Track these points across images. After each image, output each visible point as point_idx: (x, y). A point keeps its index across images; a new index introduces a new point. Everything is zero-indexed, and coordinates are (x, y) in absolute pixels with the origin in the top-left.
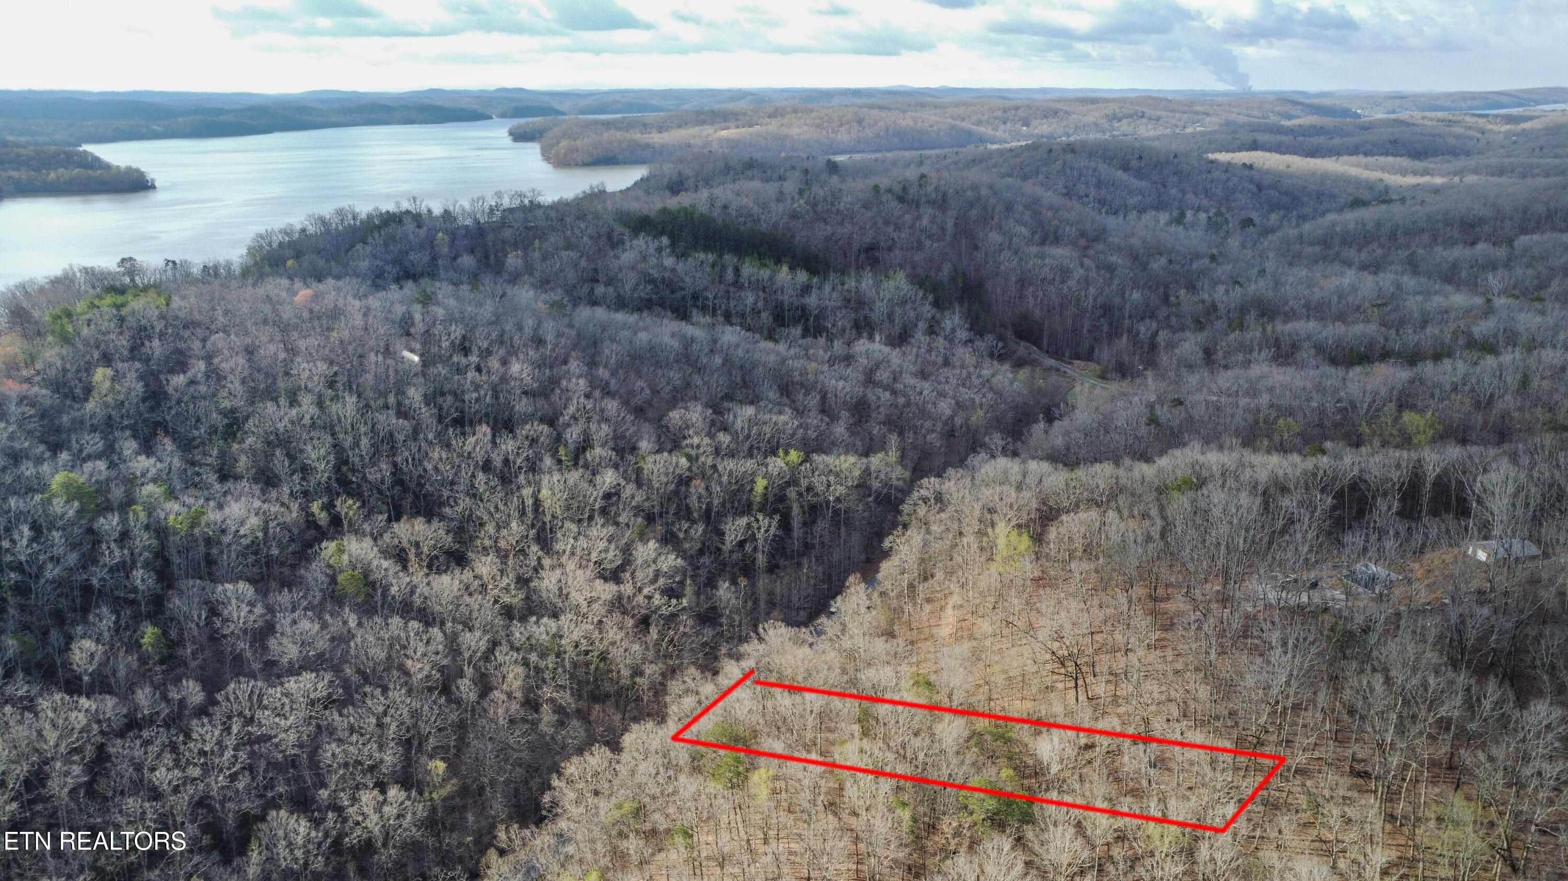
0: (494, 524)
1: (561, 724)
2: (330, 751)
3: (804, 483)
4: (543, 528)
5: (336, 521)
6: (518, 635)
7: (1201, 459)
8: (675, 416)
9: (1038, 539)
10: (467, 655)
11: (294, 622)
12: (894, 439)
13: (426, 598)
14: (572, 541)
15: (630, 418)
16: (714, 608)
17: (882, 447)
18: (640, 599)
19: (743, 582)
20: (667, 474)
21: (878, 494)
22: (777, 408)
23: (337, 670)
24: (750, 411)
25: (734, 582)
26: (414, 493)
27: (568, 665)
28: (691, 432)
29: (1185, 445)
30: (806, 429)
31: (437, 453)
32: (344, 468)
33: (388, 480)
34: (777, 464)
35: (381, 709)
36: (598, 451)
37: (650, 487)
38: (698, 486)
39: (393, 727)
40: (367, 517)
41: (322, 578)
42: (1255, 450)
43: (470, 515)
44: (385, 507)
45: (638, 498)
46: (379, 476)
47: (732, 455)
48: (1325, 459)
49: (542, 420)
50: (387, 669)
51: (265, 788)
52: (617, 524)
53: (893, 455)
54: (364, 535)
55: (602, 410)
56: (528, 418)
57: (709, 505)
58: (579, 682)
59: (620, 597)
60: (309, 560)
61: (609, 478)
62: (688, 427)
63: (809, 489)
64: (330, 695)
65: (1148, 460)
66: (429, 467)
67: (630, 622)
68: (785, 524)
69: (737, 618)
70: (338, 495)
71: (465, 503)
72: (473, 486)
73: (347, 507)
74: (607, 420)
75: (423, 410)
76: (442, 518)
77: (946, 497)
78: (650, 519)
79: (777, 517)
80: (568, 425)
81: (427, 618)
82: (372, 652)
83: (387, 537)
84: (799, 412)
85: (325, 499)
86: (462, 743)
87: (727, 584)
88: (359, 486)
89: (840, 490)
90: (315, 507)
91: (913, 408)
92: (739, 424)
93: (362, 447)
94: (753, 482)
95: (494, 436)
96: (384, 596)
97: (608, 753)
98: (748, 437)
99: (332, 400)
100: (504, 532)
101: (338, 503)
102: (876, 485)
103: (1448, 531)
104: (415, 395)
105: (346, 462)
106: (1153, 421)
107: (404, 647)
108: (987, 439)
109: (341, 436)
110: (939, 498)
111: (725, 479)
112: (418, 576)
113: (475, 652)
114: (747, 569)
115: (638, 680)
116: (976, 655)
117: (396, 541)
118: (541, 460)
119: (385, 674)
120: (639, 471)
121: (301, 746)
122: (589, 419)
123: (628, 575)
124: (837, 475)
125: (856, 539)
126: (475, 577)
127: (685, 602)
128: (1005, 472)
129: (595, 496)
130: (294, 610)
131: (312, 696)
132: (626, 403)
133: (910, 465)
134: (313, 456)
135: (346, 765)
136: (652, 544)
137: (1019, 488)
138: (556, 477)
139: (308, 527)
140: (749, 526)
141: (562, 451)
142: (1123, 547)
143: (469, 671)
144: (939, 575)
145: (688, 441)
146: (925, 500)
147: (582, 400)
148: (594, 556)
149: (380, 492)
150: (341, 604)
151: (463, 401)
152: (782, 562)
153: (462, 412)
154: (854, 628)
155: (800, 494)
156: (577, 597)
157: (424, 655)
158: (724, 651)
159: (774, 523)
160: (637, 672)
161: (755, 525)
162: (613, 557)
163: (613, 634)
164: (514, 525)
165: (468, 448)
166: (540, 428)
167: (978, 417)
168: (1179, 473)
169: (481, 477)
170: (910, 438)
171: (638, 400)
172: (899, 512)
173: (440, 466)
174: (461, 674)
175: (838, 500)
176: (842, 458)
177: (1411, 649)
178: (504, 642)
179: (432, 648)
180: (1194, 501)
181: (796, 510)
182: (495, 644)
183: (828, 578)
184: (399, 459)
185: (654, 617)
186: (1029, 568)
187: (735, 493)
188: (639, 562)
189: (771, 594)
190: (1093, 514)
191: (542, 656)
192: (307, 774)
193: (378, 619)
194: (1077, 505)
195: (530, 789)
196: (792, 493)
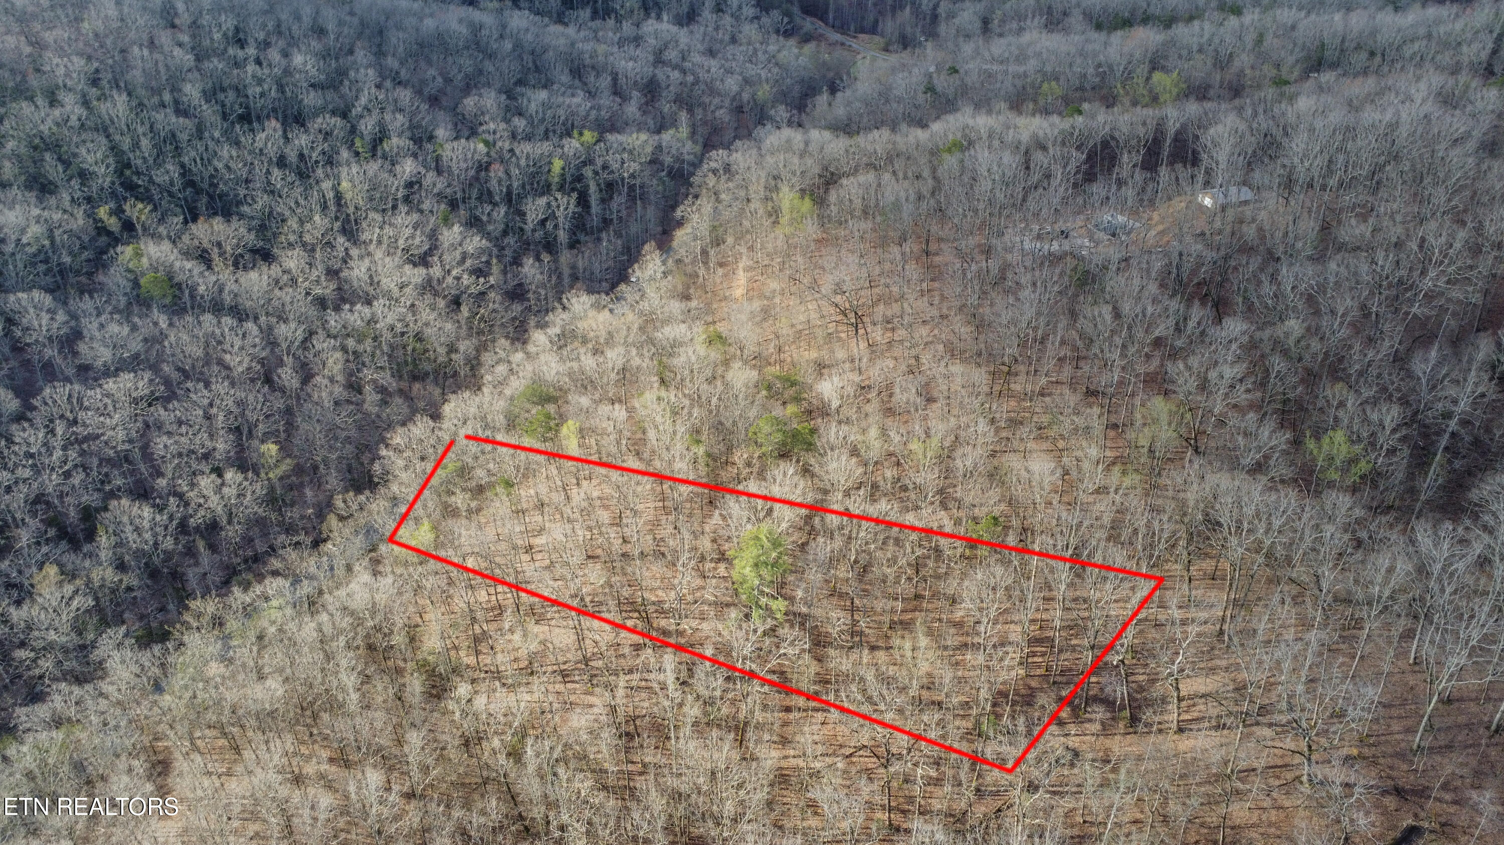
0: (296, 219)
1: (384, 403)
2: (161, 444)
3: (599, 162)
4: (347, 220)
5: (128, 226)
6: (333, 323)
7: (971, 122)
8: (469, 103)
9: (820, 202)
10: (284, 346)
11: (102, 326)
12: (683, 116)
13: (236, 295)
14: (377, 230)
15: (424, 107)
16: (520, 285)
17: (674, 124)
18: (449, 280)
19: (546, 257)
20: (466, 160)
21: (671, 169)
22: (569, 91)
23: (154, 368)
24: (543, 95)
25: (538, 259)
26: (208, 193)
27: (385, 348)
28: (487, 118)
29: (956, 110)
30: (599, 109)
31: (225, 151)
32: (128, 172)
33: (178, 183)
34: (572, 145)
35: (206, 402)
36: (395, 141)
37: (450, 173)
38: (497, 171)
39: (221, 418)
40: (161, 220)
41: (123, 282)
42: (1020, 113)
43: (271, 213)
44: (179, 210)
45: (440, 186)
46: (167, 178)
47: (529, 138)
48: (1080, 119)
49: (333, 113)
50: (207, 363)
51: (103, 482)
52: (421, 211)
53: (684, 131)
54: (160, 237)
55: (396, 101)
56: (318, 112)
57: (509, 187)
58: (398, 364)
59: (429, 280)
60: (105, 266)
61: (408, 167)
62: (483, 114)
63: (605, 167)
64: (152, 393)
65: (923, 125)
66: (220, 166)
67: (441, 303)
68: (583, 201)
69: (543, 292)
70: (125, 199)
71: (262, 200)
72: (269, 183)
73: (137, 211)
74: (401, 110)
75: (205, 107)
76: (242, 216)
77: (734, 168)
78: (453, 205)
79: (575, 195)
80: (361, 117)
81: (240, 314)
82: (188, 350)
83: (186, 238)
84: (591, 94)
85: (112, 205)
86: (290, 426)
87: (531, 261)
88: (147, 190)
89: (634, 166)
90: (103, 212)
91: (703, 87)
92: (533, 107)
93: (144, 149)
94: (550, 163)
95: (285, 132)
96: (192, 297)
97: (431, 424)
98: (543, 120)
99: (99, 99)
100: (308, 226)
101: (127, 207)
102: (668, 160)
103: (1177, 179)
104: (192, 91)
105: (128, 165)
106: (930, 89)
107: (220, 343)
108: (772, 112)
109: (117, 137)
110: (727, 168)
111: (523, 162)
112: (224, 274)
113: (292, 342)
114: (550, 246)
115: (453, 356)
116: (766, 313)
117: (196, 242)
118: (338, 153)
119: (205, 369)
120: (438, 159)
121: (131, 441)
122: (382, 110)
123: (436, 258)
124: (631, 152)
125: (652, 213)
126: (284, 272)
127: (492, 281)
128: (788, 141)
129: (396, 186)
130: (99, 315)
131: (134, 395)
132: (419, 92)
133: (701, 140)
134: (90, 159)
135: (180, 455)
136: (457, 228)
137: (801, 156)
138: (355, 169)
139: (99, 234)
140: (549, 205)
141: (358, 143)
142: (897, 206)
143: (288, 360)
144: (730, 240)
145: (484, 128)
146: (715, 172)
147: (373, 90)
148: (401, 243)
149: (171, 194)
150: (149, 307)
151: (247, 96)
152: (582, 237)
153: (247, 107)
154: (651, 292)
155: (596, 173)
156: (389, 283)
157: (242, 348)
158: (532, 323)
159: (573, 201)
160: (452, 349)
161: (554, 204)
162: (420, 242)
163: (426, 315)
164: (317, 218)
165: (259, 144)
166: (333, 120)
167: (764, 92)
168: (951, 137)
169: (276, 173)
170: (699, 113)
171: (431, 89)
172: (691, 185)
173: (232, 164)
174: (281, 363)
175: (632, 176)
176: (635, 135)
177: (1137, 282)
178: (320, 331)
179: (249, 340)
180: (962, 161)
181: (593, 188)
182: (311, 333)
183: (627, 250)
184: (186, 159)
185: (465, 296)
186: (812, 229)
187: (533, 175)
188: (446, 245)
189: (574, 267)
190: (871, 177)
191: (359, 342)
192: (142, 467)
193: (189, 318)
194: (856, 170)
195: (362, 464)
196: (588, 172)
